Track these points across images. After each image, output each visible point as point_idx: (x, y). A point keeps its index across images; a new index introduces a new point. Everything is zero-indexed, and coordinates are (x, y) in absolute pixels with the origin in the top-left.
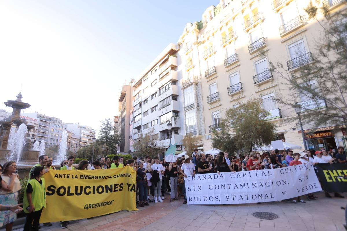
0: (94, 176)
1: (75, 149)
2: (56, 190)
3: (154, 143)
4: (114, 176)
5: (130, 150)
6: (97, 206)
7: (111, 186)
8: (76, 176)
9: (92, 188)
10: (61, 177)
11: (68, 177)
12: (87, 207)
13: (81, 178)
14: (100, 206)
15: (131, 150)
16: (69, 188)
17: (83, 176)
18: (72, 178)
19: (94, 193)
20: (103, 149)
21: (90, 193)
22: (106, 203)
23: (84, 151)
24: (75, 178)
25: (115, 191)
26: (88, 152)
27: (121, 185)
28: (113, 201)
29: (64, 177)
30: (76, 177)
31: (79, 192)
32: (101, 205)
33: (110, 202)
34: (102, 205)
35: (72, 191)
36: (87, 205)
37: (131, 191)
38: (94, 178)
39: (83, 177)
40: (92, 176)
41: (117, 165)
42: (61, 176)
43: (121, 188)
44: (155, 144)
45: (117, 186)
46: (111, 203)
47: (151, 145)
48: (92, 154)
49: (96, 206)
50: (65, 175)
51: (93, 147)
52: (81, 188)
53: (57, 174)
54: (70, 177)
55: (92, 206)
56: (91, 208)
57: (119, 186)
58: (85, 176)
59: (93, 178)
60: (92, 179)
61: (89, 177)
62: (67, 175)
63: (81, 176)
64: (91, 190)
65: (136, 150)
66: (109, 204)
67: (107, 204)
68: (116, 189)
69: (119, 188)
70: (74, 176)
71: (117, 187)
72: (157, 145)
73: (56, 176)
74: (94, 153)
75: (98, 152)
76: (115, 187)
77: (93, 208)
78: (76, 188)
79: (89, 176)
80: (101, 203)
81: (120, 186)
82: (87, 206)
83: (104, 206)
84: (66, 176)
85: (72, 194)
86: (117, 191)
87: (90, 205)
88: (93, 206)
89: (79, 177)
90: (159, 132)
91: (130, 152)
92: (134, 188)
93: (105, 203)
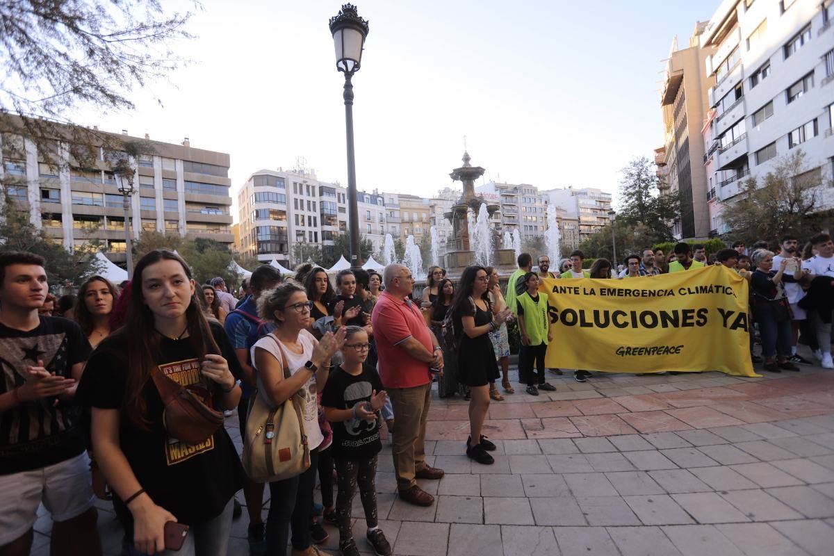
0: (630, 290)
1: (572, 241)
2: (559, 314)
3: (802, 201)
4: (679, 291)
5: (713, 229)
6: (643, 353)
7: (675, 313)
8: (592, 290)
9: (629, 315)
10: (565, 292)
11: (576, 292)
12: (623, 352)
13: (601, 294)
14: (651, 353)
15: (715, 231)
16: (582, 312)
17: (606, 291)
18: (585, 294)
19: (635, 325)
20: (636, 234)
21: (626, 324)
22: (663, 349)
23: (592, 243)
24: (591, 294)
25: (685, 324)
26: (602, 245)
27: (702, 313)
28: (682, 346)
29: (570, 292)
30: (592, 292)
31: (602, 321)
32: (653, 352)
33: (673, 347)
34: (655, 352)
35: (589, 318)
36: (623, 348)
37: (734, 327)
38: (631, 294)
39: (606, 293)
40: (626, 290)
41: (686, 264)
42: (563, 290)
43: (702, 321)
44: (806, 203)
45: (689, 315)
46: (677, 350)
47: (792, 205)
48: (611, 248)
49: (640, 351)
50: (570, 288)
51: (611, 232)
52: (606, 313)
53: (555, 287)
54: (581, 291)
55: (632, 350)
56: (630, 354)
57: (695, 314)
58: (609, 290)
59: (629, 294)
60: (626, 295)
61: (619, 293)
62: (575, 288)
63: (601, 290)
64: (628, 319)
65: (736, 227)
66: (673, 353)
67: (667, 350)
68: (689, 321)
69: (696, 318)
70: (588, 291)
71: (692, 317)
72: (817, 204)
73: (555, 289)
74: (617, 244)
75: (625, 242)
76: (685, 317)
77: (634, 355)
78: (596, 313)
79: (619, 290)
80: (654, 348)
81: (699, 315)
82: (622, 350)
83: (660, 354)
84: (572, 291)
85: (590, 325)
86: (692, 325)
87: (629, 348)
88: (634, 351)
89: (597, 291)
90: (826, 161)
91: (712, 234)
92: (742, 322)
93: (660, 348)
